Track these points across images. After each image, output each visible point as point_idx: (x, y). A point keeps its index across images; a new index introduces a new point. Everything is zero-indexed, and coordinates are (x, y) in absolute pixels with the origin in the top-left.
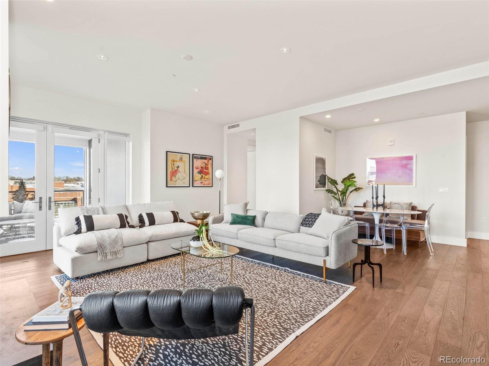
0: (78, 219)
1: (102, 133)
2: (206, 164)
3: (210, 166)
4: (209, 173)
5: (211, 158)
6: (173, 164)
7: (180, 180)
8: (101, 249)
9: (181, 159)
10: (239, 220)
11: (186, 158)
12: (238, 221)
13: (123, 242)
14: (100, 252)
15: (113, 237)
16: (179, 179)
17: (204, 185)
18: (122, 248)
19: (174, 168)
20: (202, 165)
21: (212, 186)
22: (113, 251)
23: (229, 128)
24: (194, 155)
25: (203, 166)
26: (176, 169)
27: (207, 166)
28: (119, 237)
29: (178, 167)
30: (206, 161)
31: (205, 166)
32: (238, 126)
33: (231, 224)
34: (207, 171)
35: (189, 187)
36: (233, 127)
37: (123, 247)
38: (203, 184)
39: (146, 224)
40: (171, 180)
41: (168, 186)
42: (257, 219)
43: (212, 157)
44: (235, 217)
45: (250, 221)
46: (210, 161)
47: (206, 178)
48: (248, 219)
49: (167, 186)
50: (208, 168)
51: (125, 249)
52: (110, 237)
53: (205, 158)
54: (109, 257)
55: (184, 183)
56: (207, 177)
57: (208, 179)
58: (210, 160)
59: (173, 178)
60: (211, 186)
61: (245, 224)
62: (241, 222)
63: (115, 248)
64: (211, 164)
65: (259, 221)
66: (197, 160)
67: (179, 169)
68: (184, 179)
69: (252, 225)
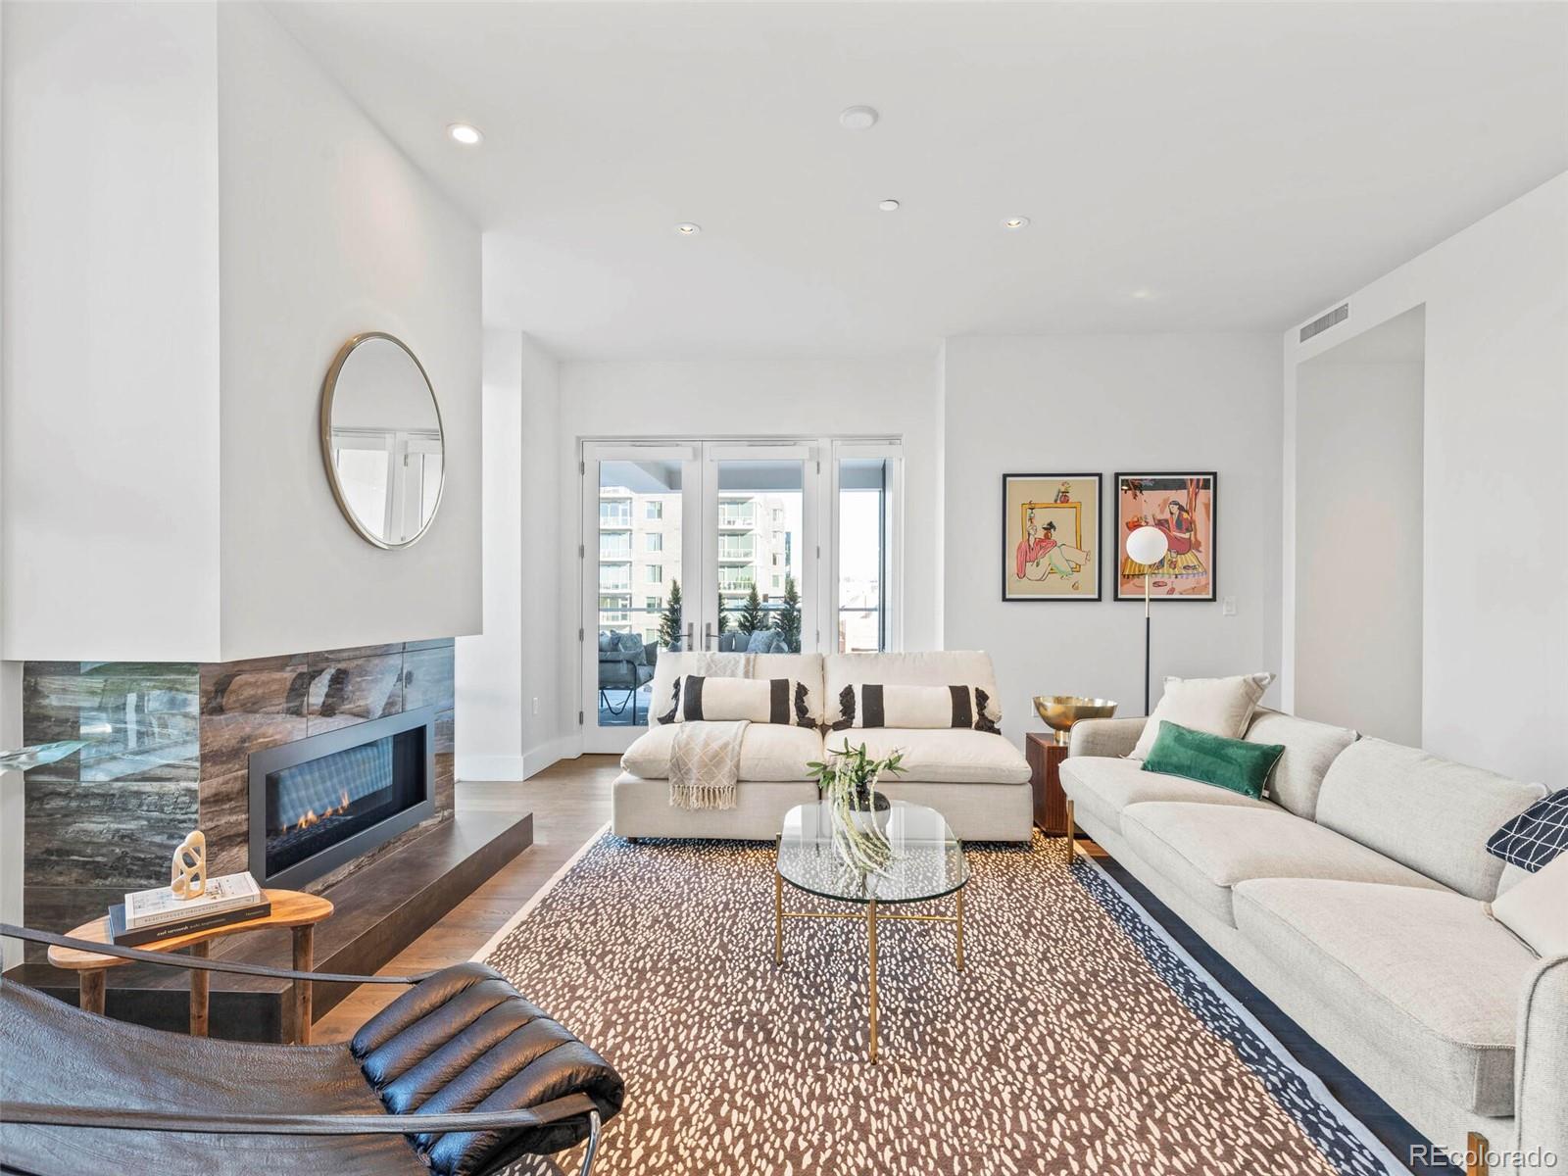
0: (677, 685)
1: (824, 443)
2: (1181, 508)
3: (1200, 517)
4: (1198, 544)
5: (1209, 481)
6: (1031, 519)
7: (1058, 576)
8: (679, 775)
9: (1063, 498)
10: (1184, 755)
11: (1083, 492)
12: (1175, 759)
13: (737, 767)
14: (676, 783)
15: (715, 746)
16: (1052, 571)
17: (1172, 591)
18: (734, 782)
19: (1032, 532)
20: (1162, 512)
21: (1214, 599)
22: (707, 786)
23: (1305, 334)
24: (1121, 478)
25: (1166, 515)
26: (1041, 534)
27: (1185, 515)
28: (730, 747)
29: (1051, 526)
30: (1181, 496)
31: (1175, 517)
32: (1341, 314)
33: (1144, 768)
34: (1187, 536)
35: (1099, 599)
36: (1320, 326)
37: (739, 781)
38: (1167, 588)
39: (854, 721)
40: (1021, 574)
41: (1007, 597)
42: (1286, 767)
43: (1215, 474)
44: (1169, 741)
45: (1237, 769)
46: (1205, 496)
47: (1180, 564)
48: (1228, 760)
49: (1004, 599)
50: (1192, 522)
51: (744, 787)
52: (706, 744)
53: (1181, 485)
54: (694, 803)
55: (1075, 587)
56: (1189, 558)
57: (1194, 568)
58: (1202, 492)
59: (1030, 568)
60: (1210, 596)
61: (1208, 777)
62: (1189, 768)
63: (713, 778)
64: (1207, 506)
65: (1292, 777)
66: (1135, 496)
67: (1055, 535)
68: (1077, 569)
69: (1247, 793)
